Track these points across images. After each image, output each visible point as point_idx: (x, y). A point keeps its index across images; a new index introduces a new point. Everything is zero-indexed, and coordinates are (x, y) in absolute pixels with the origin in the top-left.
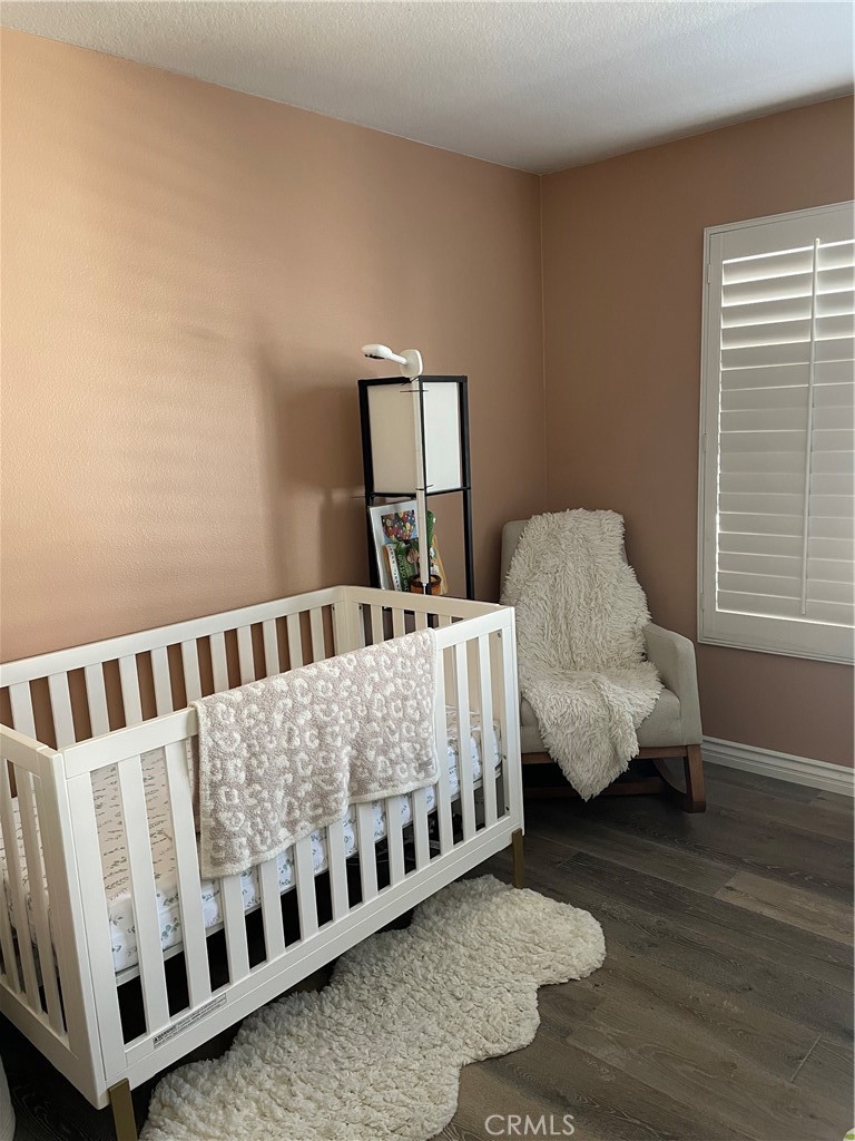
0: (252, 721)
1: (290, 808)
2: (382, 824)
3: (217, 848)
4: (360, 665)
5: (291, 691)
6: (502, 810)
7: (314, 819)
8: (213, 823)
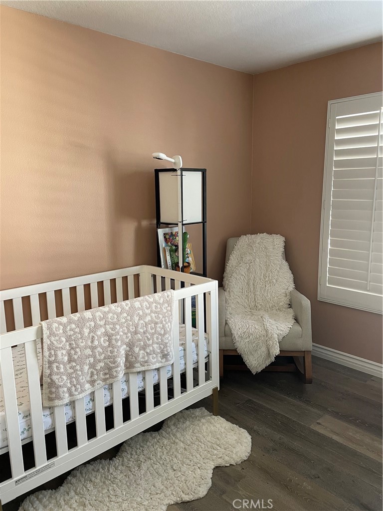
0: (72, 332)
1: (92, 375)
2: (142, 383)
3: (51, 392)
4: (132, 307)
5: (94, 319)
6: (208, 377)
7: (105, 380)
8: (49, 381)
